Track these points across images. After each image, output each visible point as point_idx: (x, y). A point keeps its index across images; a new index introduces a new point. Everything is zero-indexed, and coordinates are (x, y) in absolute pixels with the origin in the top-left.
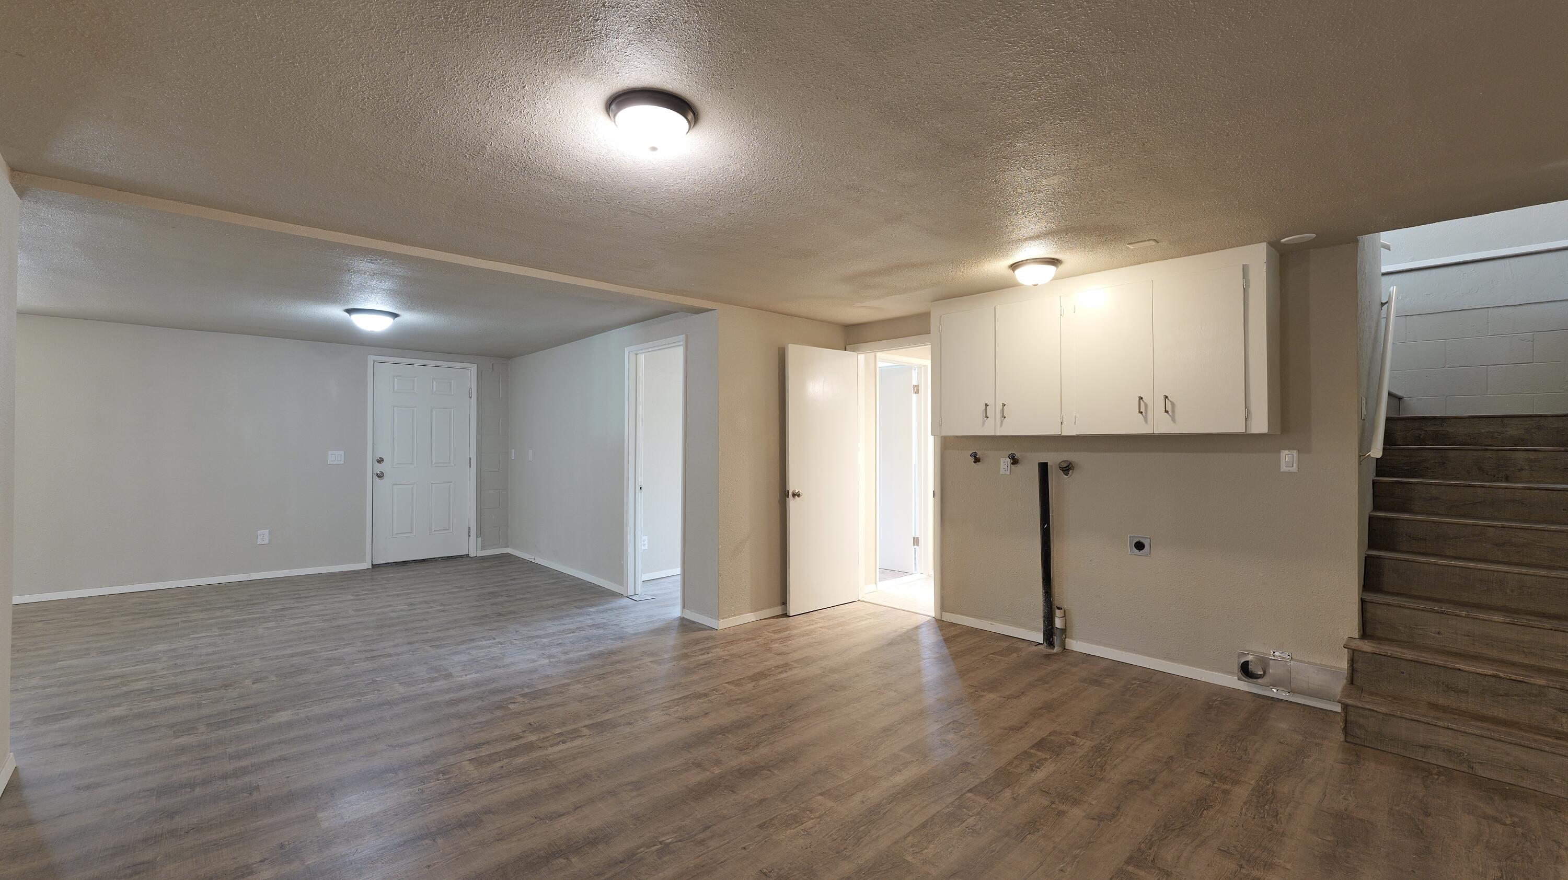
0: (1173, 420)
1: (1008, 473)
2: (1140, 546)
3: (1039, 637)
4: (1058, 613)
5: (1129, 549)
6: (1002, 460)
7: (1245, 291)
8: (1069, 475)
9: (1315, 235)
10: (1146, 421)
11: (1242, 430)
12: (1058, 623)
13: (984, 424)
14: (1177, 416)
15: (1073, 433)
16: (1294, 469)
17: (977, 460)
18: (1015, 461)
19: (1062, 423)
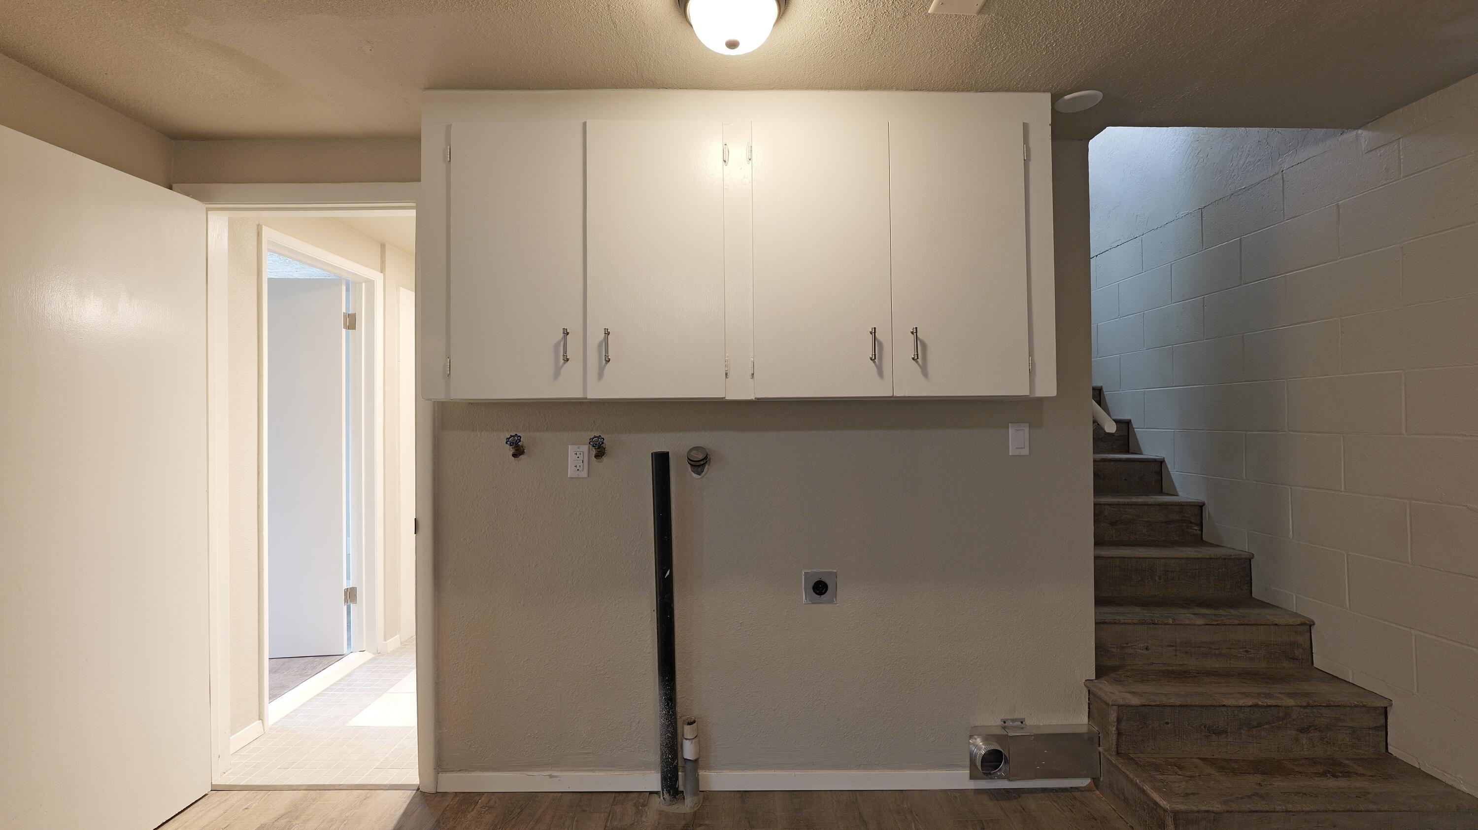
0: (925, 372)
1: (584, 474)
2: (820, 588)
3: (652, 781)
4: (688, 731)
5: (803, 594)
6: (571, 449)
7: (1026, 162)
8: (703, 473)
9: (1100, 95)
10: (880, 373)
11: (1022, 390)
12: (689, 751)
13: (557, 374)
14: (931, 367)
15: (749, 395)
16: (1026, 452)
17: (518, 451)
18: (600, 450)
19: (726, 374)
